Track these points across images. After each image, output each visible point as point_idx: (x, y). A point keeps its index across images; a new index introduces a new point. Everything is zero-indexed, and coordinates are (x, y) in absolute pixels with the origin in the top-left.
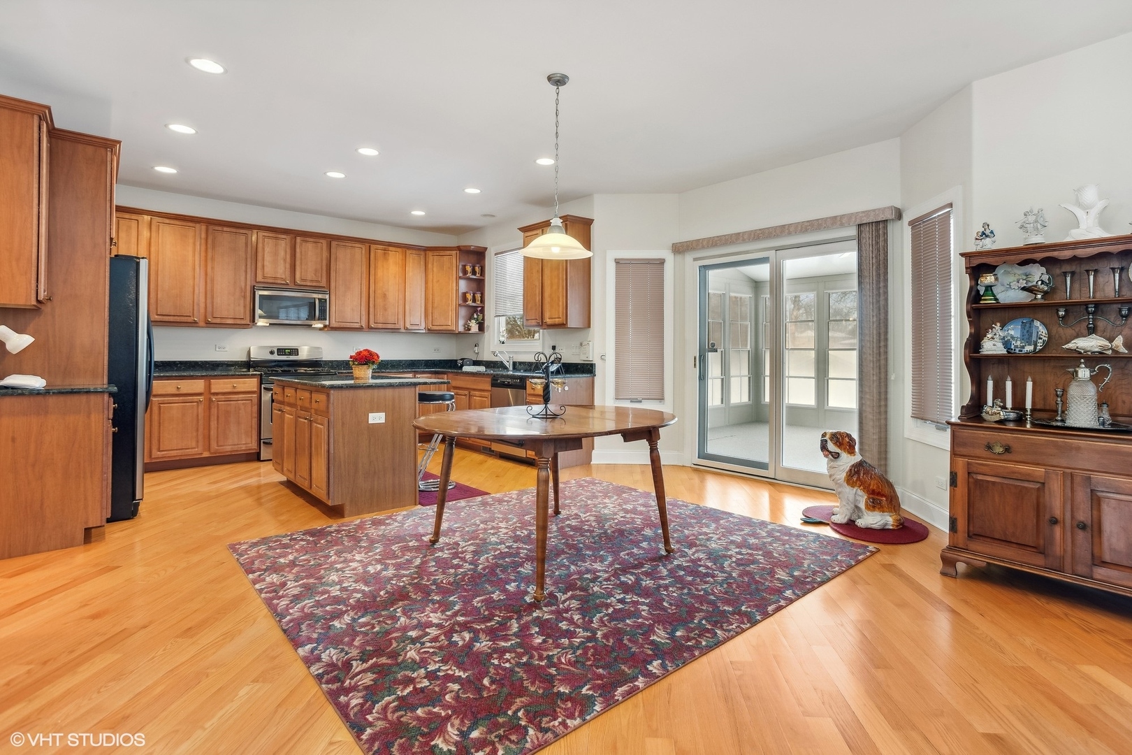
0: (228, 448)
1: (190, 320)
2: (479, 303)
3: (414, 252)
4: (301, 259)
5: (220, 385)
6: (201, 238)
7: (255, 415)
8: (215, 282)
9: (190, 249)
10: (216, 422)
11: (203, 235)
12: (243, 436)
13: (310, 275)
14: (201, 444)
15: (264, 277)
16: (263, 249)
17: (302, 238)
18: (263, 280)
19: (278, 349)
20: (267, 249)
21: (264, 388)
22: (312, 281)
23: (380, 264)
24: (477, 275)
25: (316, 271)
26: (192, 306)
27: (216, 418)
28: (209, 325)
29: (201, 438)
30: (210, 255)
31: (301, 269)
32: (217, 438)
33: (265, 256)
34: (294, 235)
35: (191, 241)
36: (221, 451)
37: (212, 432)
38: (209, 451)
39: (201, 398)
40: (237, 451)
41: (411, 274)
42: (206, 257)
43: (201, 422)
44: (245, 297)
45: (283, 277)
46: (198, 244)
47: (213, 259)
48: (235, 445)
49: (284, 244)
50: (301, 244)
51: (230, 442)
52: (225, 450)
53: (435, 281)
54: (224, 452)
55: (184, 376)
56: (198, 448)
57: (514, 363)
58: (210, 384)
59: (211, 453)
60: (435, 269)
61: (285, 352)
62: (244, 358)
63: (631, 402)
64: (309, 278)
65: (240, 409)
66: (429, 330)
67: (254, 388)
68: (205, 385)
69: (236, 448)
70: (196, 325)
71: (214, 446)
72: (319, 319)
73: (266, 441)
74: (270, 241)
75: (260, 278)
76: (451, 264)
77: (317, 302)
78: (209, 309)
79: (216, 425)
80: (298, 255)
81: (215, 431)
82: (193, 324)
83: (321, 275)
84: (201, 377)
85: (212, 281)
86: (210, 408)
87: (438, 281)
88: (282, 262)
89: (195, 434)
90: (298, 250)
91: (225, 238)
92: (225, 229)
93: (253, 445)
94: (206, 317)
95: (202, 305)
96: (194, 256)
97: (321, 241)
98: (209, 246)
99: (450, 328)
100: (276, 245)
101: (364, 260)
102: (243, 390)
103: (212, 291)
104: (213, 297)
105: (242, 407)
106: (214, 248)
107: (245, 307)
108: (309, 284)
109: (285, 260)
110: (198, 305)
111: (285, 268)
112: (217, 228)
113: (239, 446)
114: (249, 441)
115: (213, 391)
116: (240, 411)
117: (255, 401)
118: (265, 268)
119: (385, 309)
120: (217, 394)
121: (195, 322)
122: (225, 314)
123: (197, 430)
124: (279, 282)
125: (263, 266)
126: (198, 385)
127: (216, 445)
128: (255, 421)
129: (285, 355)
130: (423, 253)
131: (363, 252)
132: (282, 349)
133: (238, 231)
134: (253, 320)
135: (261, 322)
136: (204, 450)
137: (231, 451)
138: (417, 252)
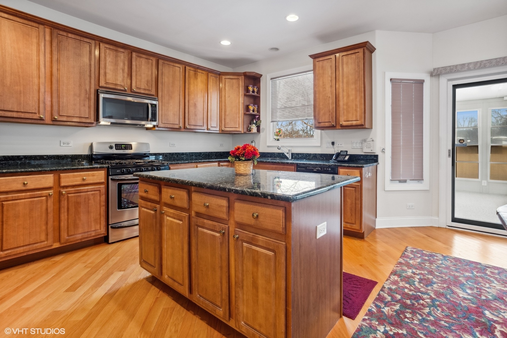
0: (79, 236)
1: (36, 116)
2: (256, 112)
3: (213, 75)
4: (136, 71)
5: (68, 179)
6: (45, 40)
7: (103, 203)
8: (61, 83)
9: (34, 48)
10: (66, 214)
11: (48, 38)
12: (93, 224)
13: (143, 85)
14: (51, 236)
15: (106, 83)
16: (105, 58)
17: (137, 54)
18: (105, 85)
19: (116, 145)
20: (109, 59)
21: (111, 179)
22: (145, 89)
23: (192, 81)
24: (255, 93)
25: (148, 81)
26: (37, 104)
27: (66, 210)
28: (55, 122)
29: (50, 230)
30: (55, 58)
31: (136, 79)
32: (68, 228)
33: (107, 65)
34: (131, 50)
35: (35, 41)
36: (72, 240)
37: (62, 224)
38: (60, 241)
39: (51, 192)
40: (87, 237)
41: (211, 90)
42: (51, 58)
43: (51, 216)
44: (89, 99)
45: (122, 84)
46: (42, 45)
47: (58, 61)
48: (85, 233)
49: (123, 56)
50: (136, 59)
51: (80, 230)
52: (75, 239)
53: (227, 96)
54: (74, 241)
55: (32, 171)
56: (47, 240)
57: (292, 154)
58: (59, 178)
59: (61, 244)
60: (227, 88)
61: (121, 147)
62: (86, 152)
63: (399, 182)
64: (143, 87)
65: (89, 200)
66: (223, 131)
67: (102, 179)
68: (54, 179)
69: (86, 235)
70: (42, 122)
71: (64, 236)
72: (151, 121)
73: (113, 226)
74: (111, 52)
75: (102, 83)
76: (239, 85)
77: (150, 106)
78: (55, 108)
79: (66, 217)
80: (134, 67)
81: (66, 222)
82: (40, 121)
83: (152, 85)
84: (51, 172)
85: (58, 81)
86: (60, 201)
87: (230, 96)
88: (121, 71)
89: (44, 227)
90: (134, 63)
91: (70, 43)
92: (70, 35)
93: (103, 231)
94: (52, 114)
95: (48, 103)
96: (38, 55)
97: (151, 58)
98: (54, 48)
99: (238, 129)
100: (116, 56)
101: (182, 77)
102: (91, 182)
103: (58, 91)
104: (58, 97)
105: (92, 197)
106: (59, 51)
107: (89, 107)
108: (142, 91)
109: (123, 70)
110: (44, 103)
111: (124, 77)
112: (61, 33)
113: (89, 233)
114: (98, 227)
115: (62, 184)
116: (90, 202)
117: (103, 191)
118: (107, 75)
119: (196, 115)
120: (65, 187)
121: (41, 119)
122: (71, 113)
123: (47, 224)
124: (119, 88)
125: (105, 73)
126: (48, 180)
127: (66, 235)
128: (103, 209)
129: (122, 149)
130: (218, 76)
131: (181, 70)
132: (119, 144)
133: (82, 39)
134: (97, 119)
135: (103, 122)
136: (54, 242)
137: (81, 239)
138: (215, 75)
